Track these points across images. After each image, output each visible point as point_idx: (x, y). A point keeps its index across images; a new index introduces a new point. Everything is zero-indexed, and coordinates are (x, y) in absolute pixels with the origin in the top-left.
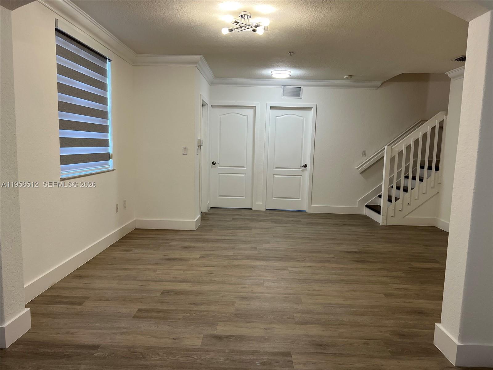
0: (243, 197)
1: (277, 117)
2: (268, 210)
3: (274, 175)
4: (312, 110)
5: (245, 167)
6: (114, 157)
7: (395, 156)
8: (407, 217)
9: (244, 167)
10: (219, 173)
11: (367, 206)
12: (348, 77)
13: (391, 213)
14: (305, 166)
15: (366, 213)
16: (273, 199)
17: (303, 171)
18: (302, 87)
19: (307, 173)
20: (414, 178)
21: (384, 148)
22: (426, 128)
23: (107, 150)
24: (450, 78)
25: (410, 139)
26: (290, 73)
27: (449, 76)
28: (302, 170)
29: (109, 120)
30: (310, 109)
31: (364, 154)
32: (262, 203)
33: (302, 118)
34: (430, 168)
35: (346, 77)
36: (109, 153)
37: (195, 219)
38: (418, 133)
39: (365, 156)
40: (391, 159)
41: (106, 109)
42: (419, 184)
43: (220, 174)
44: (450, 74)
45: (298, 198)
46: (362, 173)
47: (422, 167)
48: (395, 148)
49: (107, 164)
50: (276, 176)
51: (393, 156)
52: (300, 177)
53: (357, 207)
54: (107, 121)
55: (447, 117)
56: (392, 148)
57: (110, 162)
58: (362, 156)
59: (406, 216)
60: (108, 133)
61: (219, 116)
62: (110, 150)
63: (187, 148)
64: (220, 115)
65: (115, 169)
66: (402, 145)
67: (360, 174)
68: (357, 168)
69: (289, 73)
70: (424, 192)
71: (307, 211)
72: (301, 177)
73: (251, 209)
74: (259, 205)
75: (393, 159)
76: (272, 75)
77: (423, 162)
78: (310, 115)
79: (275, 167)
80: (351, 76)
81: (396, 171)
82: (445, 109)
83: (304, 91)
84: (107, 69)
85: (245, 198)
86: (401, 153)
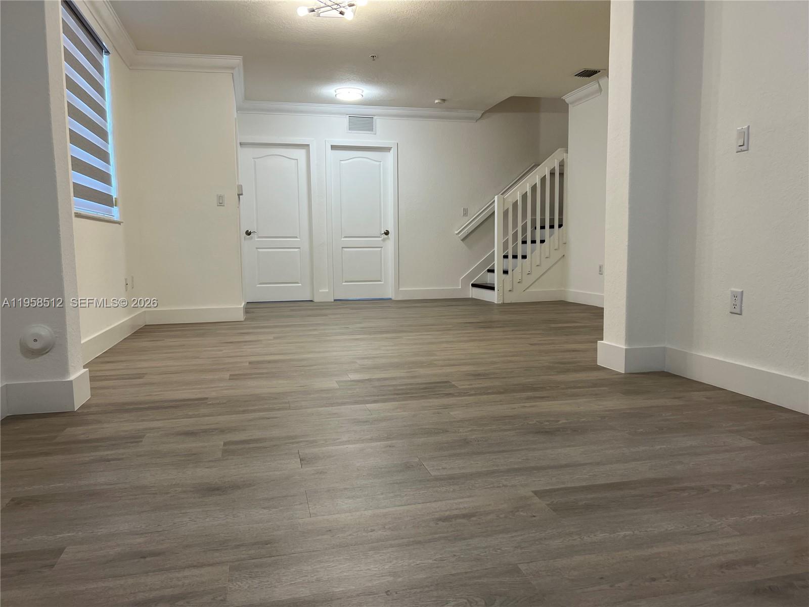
0: (298, 283)
1: (342, 162)
2: (338, 301)
3: (343, 248)
4: (392, 151)
5: (298, 236)
6: (120, 202)
7: (508, 209)
8: (528, 290)
9: (296, 237)
10: (257, 248)
11: (473, 285)
12: (440, 101)
13: (508, 287)
14: (387, 233)
15: (472, 296)
16: (344, 284)
17: (384, 240)
18: (375, 118)
19: (391, 243)
20: (533, 242)
21: (494, 201)
22: (544, 170)
23: (110, 190)
24: (568, 104)
25: (526, 185)
26: (362, 92)
27: (567, 100)
28: (382, 240)
30: (388, 149)
31: (466, 213)
32: (327, 291)
33: (378, 163)
34: (552, 227)
35: (437, 101)
36: (112, 196)
38: (535, 178)
39: (467, 216)
40: (504, 212)
42: (541, 247)
43: (259, 250)
44: (568, 98)
45: (380, 281)
46: (463, 240)
47: (543, 227)
48: (508, 197)
49: (110, 211)
51: (506, 209)
53: (460, 287)
55: (567, 155)
56: (504, 198)
57: (115, 210)
58: (463, 216)
59: (526, 289)
60: (110, 163)
61: (253, 160)
62: (113, 192)
63: (224, 195)
64: (254, 158)
65: (122, 222)
66: (516, 194)
67: (461, 241)
68: (457, 232)
69: (360, 92)
70: (547, 255)
71: (394, 298)
72: (381, 250)
73: (312, 301)
74: (324, 294)
75: (506, 213)
76: (337, 96)
77: (543, 220)
78: (390, 157)
79: (343, 236)
80: (444, 100)
81: (511, 232)
82: (564, 144)
83: (378, 122)
84: (104, 66)
85: (300, 285)
86: (515, 205)
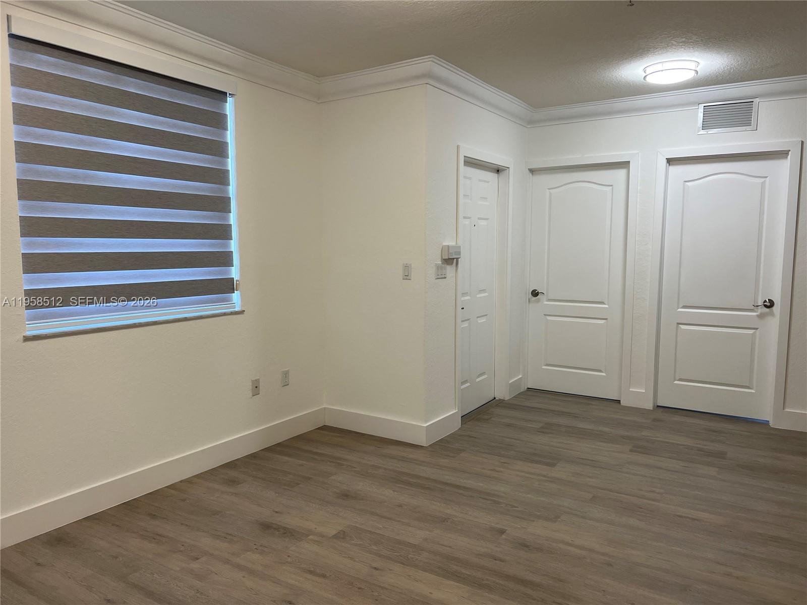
0: (600, 371)
1: (689, 184)
2: (661, 409)
3: (678, 324)
4: (790, 157)
5: (606, 302)
9: (602, 303)
10: (545, 315)
14: (769, 305)
16: (676, 382)
17: (761, 316)
18: (756, 100)
19: (773, 324)
23: (229, 272)
26: (696, 65)
28: (758, 316)
29: (231, 215)
30: (782, 154)
32: (644, 391)
33: (760, 181)
36: (233, 278)
37: (426, 422)
41: (227, 192)
43: (549, 318)
45: (748, 387)
49: (228, 300)
50: (683, 327)
52: (751, 332)
54: (229, 216)
57: (236, 296)
60: (232, 239)
61: (547, 190)
62: (234, 273)
63: (411, 265)
64: (549, 189)
65: (244, 311)
69: (692, 66)
71: (772, 424)
72: (754, 333)
73: (618, 401)
74: (637, 395)
76: (647, 79)
79: (681, 305)
83: (762, 109)
84: (228, 113)
85: (604, 374)
